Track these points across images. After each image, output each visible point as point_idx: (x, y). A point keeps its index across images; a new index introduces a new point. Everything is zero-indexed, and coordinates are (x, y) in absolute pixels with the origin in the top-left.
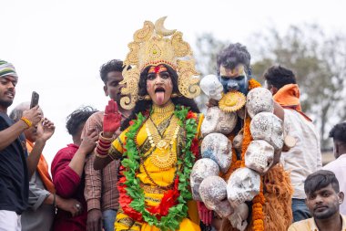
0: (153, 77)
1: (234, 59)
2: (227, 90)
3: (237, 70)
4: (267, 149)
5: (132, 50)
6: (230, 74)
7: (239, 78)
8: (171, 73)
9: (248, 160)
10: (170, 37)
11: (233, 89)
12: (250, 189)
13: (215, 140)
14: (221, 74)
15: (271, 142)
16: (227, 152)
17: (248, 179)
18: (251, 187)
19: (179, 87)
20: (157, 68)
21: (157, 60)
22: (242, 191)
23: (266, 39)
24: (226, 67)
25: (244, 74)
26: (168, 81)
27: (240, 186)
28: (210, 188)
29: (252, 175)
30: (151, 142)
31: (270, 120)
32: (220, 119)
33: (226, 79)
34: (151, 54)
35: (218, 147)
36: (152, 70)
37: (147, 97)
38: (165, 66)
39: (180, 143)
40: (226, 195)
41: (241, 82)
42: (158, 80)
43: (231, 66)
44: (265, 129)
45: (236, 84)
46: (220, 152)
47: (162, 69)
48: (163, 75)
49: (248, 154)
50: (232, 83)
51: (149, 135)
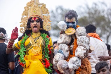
0: (33, 22)
1: (71, 15)
2: (68, 27)
3: (73, 19)
4: (84, 49)
5: (26, 10)
6: (70, 21)
7: (73, 23)
8: (40, 21)
9: (77, 54)
10: (41, 6)
11: (71, 27)
12: (77, 65)
13: (63, 46)
14: (66, 21)
15: (85, 47)
16: (67, 51)
17: (77, 61)
18: (78, 64)
19: (43, 26)
20: (35, 18)
21: (35, 15)
22: (75, 65)
23: (84, 8)
24: (68, 18)
25: (75, 21)
26: (39, 24)
27: (74, 63)
28: (62, 64)
29: (78, 59)
30: (31, 44)
31: (85, 39)
32: (65, 38)
33: (68, 23)
34: (33, 12)
35: (64, 49)
36: (33, 19)
37: (30, 29)
38: (38, 18)
39: (43, 46)
40: (68, 67)
41: (74, 24)
42: (35, 23)
43: (70, 18)
44: (83, 42)
45: (72, 25)
46: (65, 51)
47: (37, 19)
48: (37, 21)
49: (77, 51)
50: (70, 25)
51: (31, 41)
